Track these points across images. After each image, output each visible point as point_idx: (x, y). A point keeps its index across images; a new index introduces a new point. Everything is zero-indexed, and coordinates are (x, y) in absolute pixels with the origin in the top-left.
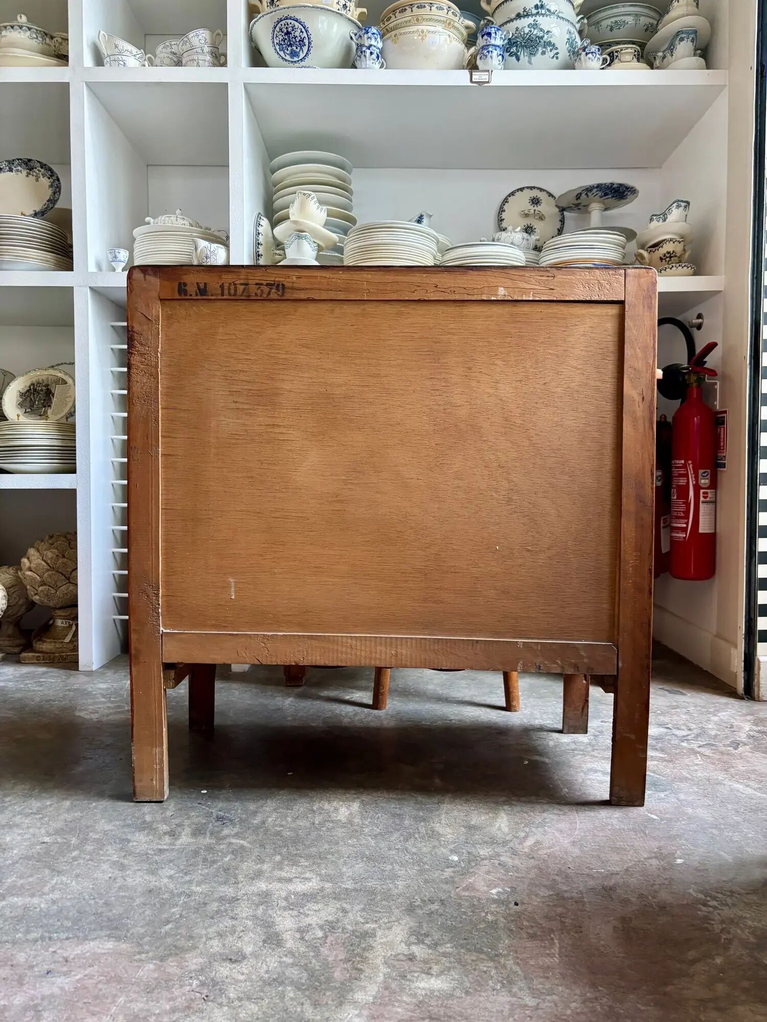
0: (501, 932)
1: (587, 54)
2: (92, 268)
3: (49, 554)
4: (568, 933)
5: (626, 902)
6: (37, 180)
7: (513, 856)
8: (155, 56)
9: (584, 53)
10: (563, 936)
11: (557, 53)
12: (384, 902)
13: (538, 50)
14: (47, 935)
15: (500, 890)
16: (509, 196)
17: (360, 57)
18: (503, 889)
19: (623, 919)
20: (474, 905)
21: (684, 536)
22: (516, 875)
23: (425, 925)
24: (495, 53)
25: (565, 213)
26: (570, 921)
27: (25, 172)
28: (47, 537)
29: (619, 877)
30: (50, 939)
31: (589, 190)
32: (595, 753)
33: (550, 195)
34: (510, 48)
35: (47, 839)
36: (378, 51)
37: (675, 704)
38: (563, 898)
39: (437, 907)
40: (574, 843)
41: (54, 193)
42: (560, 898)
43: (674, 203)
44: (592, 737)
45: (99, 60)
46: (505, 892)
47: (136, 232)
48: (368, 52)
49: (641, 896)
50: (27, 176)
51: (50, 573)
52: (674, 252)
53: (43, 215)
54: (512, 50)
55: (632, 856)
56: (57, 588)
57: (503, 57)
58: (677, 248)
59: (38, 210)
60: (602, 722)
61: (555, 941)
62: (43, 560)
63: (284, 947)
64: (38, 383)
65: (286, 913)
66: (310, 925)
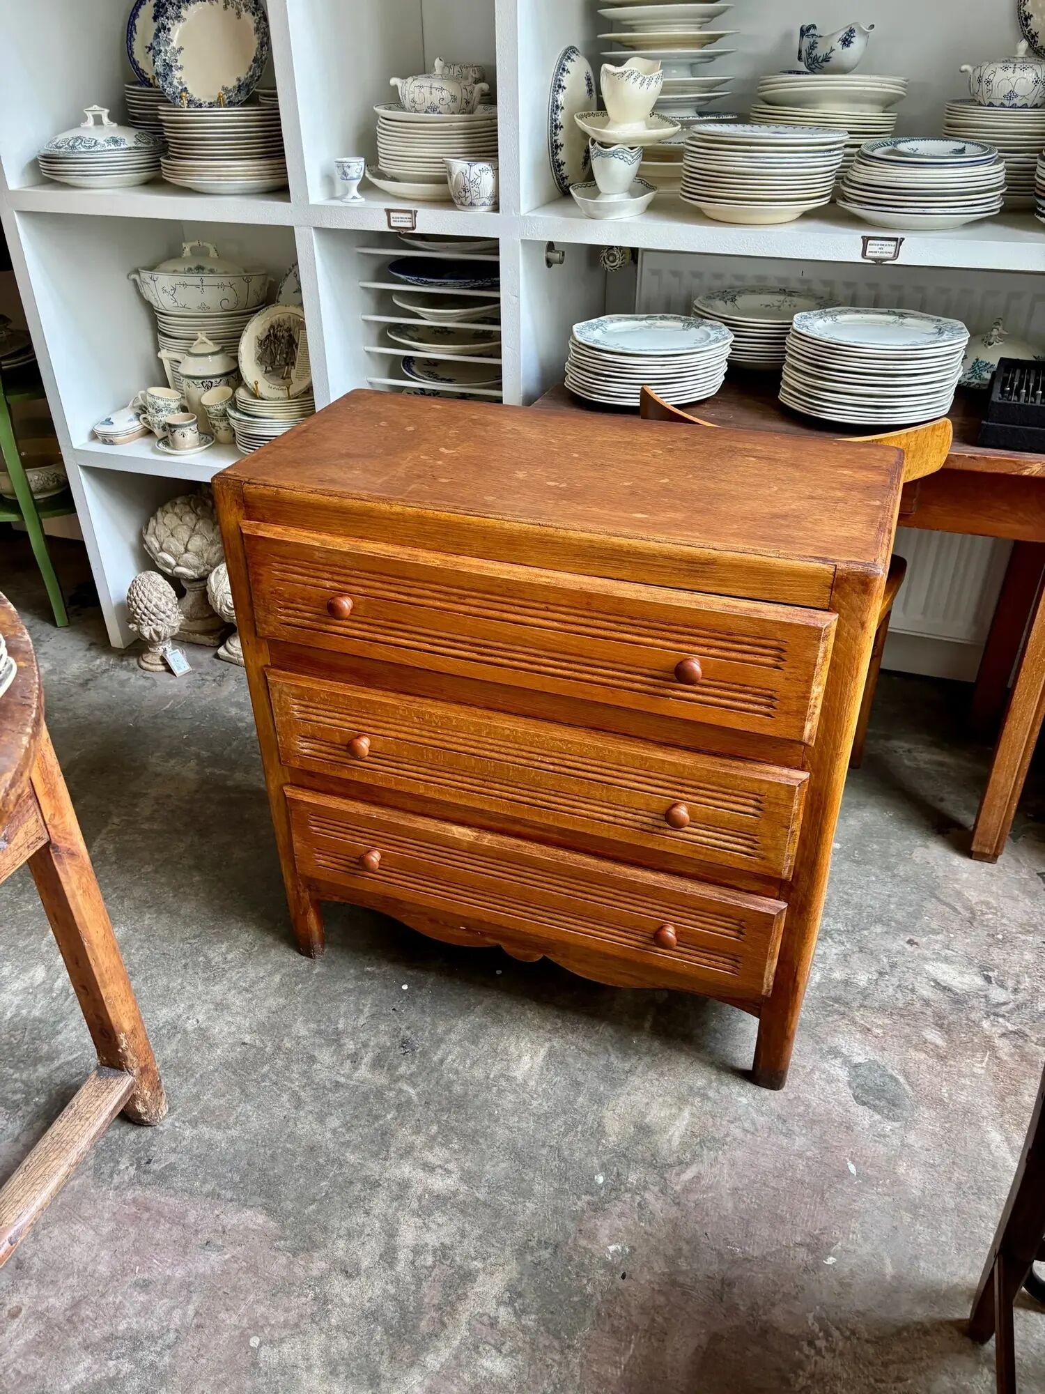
7: (660, 1194)
15: (619, 1247)
18: (622, 1248)
22: (647, 1227)
41: (262, 46)
46: (623, 1252)
50: (225, 7)
53: (248, 92)
64: (279, 325)
65: (412, 1220)
66: (427, 1244)
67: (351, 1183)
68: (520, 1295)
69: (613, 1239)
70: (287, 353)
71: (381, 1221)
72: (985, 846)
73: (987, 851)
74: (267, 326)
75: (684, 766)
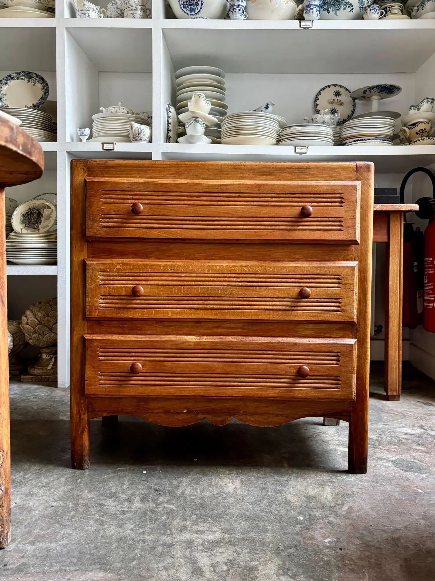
0: (333, 568)
1: (371, 10)
2: (68, 140)
3: (39, 314)
4: (374, 569)
5: (406, 548)
6: (34, 85)
7: (336, 517)
8: (107, 10)
9: (369, 9)
10: (370, 570)
11: (353, 9)
12: (261, 548)
13: (341, 7)
14: (63, 568)
15: (330, 540)
16: (321, 90)
17: (232, 12)
18: (332, 539)
19: (406, 560)
20: (315, 550)
21: (433, 305)
22: (339, 530)
23: (287, 563)
24: (315, 10)
25: (356, 101)
26: (374, 561)
27: (26, 80)
28: (38, 303)
29: (401, 531)
30: (65, 570)
31: (371, 88)
32: (381, 447)
33: (347, 90)
34: (324, 5)
35: (54, 504)
36: (243, 8)
37: (428, 412)
38: (368, 546)
39: (293, 551)
40: (372, 509)
41: (45, 93)
42: (367, 546)
43: (425, 99)
44: (379, 435)
45: (73, 14)
46: (333, 541)
47: (94, 117)
48: (237, 9)
49: (416, 545)
50: (28, 82)
51: (40, 326)
52: (425, 129)
53: (38, 107)
54: (325, 7)
55: (408, 518)
56: (43, 335)
57: (319, 11)
58: (427, 127)
59: (35, 103)
60: (384, 425)
61: (366, 574)
62: (35, 318)
63: (205, 577)
64: (33, 208)
65: (203, 554)
66: (218, 562)
67: (155, 548)
68: (288, 569)
69: (325, 537)
70: (37, 219)
71: (184, 558)
72: (394, 391)
73: (395, 394)
74: (27, 208)
75: (304, 267)
